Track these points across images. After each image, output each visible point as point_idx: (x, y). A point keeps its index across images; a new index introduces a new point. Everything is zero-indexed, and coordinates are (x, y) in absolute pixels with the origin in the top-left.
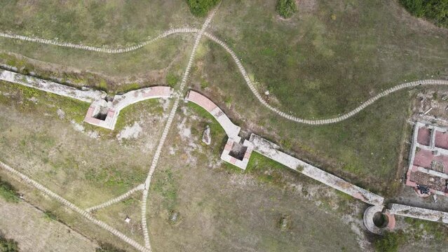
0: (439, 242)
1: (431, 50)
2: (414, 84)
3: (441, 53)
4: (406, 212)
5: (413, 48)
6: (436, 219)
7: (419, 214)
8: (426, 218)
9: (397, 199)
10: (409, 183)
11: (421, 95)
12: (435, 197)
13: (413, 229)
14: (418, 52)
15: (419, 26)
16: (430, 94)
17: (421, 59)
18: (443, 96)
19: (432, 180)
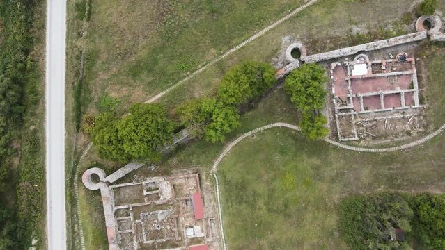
0: (381, 27)
1: (425, 169)
2: (431, 136)
3: (417, 169)
4: (414, 36)
5: (440, 166)
6: (391, 39)
7: (405, 38)
8: (398, 37)
9: (415, 45)
10: (412, 59)
11: (422, 130)
12: (392, 56)
13: (400, 28)
14: (435, 163)
15: (440, 188)
16: (414, 133)
17: (430, 159)
18: (403, 136)
19: (395, 69)
